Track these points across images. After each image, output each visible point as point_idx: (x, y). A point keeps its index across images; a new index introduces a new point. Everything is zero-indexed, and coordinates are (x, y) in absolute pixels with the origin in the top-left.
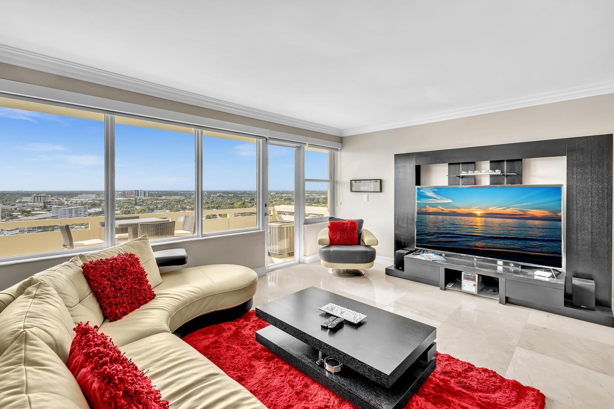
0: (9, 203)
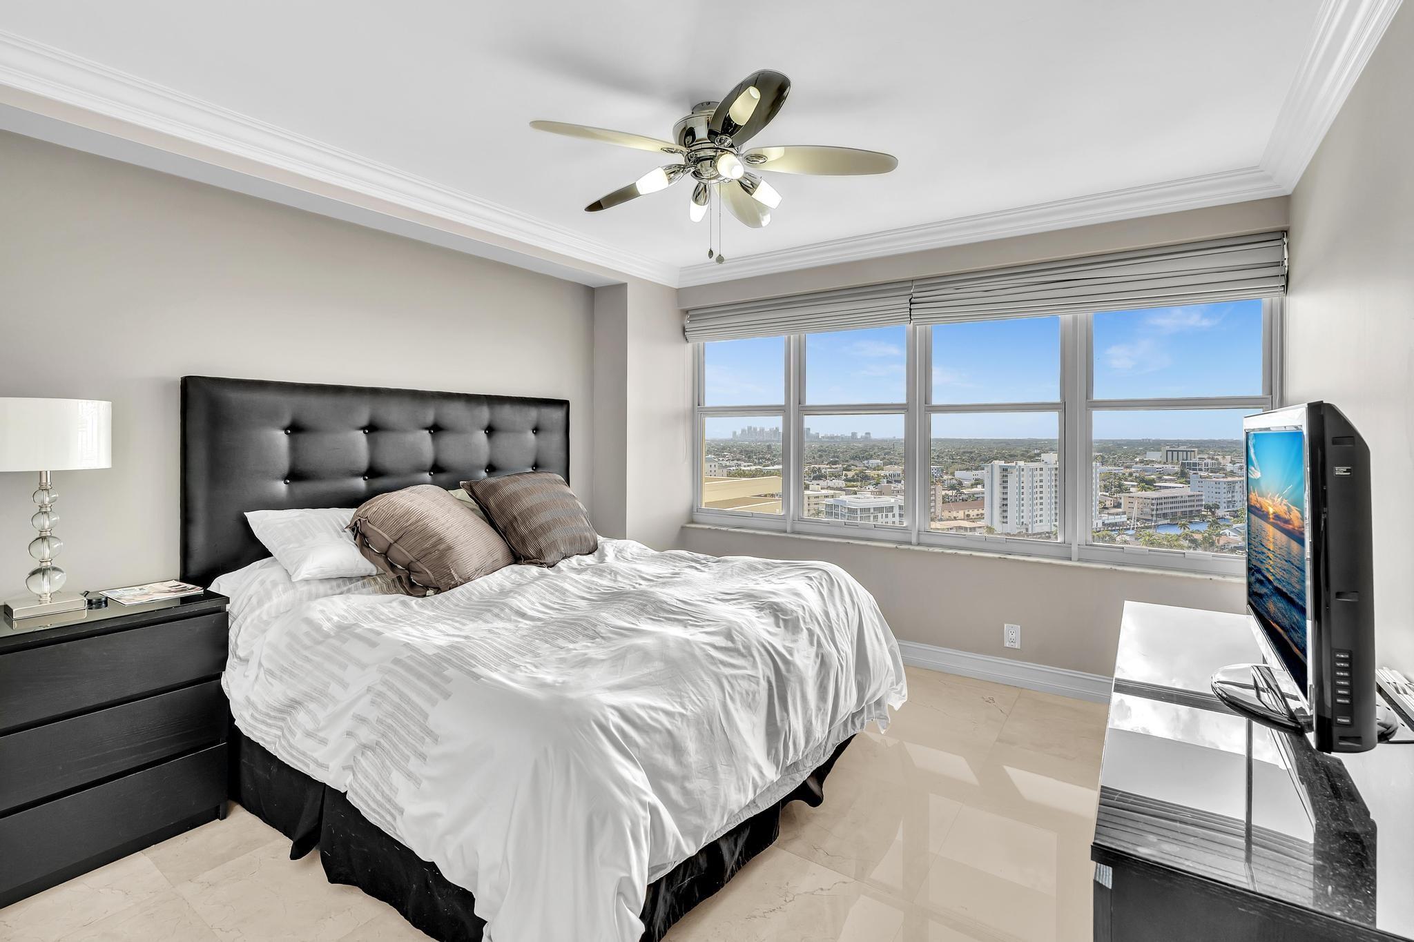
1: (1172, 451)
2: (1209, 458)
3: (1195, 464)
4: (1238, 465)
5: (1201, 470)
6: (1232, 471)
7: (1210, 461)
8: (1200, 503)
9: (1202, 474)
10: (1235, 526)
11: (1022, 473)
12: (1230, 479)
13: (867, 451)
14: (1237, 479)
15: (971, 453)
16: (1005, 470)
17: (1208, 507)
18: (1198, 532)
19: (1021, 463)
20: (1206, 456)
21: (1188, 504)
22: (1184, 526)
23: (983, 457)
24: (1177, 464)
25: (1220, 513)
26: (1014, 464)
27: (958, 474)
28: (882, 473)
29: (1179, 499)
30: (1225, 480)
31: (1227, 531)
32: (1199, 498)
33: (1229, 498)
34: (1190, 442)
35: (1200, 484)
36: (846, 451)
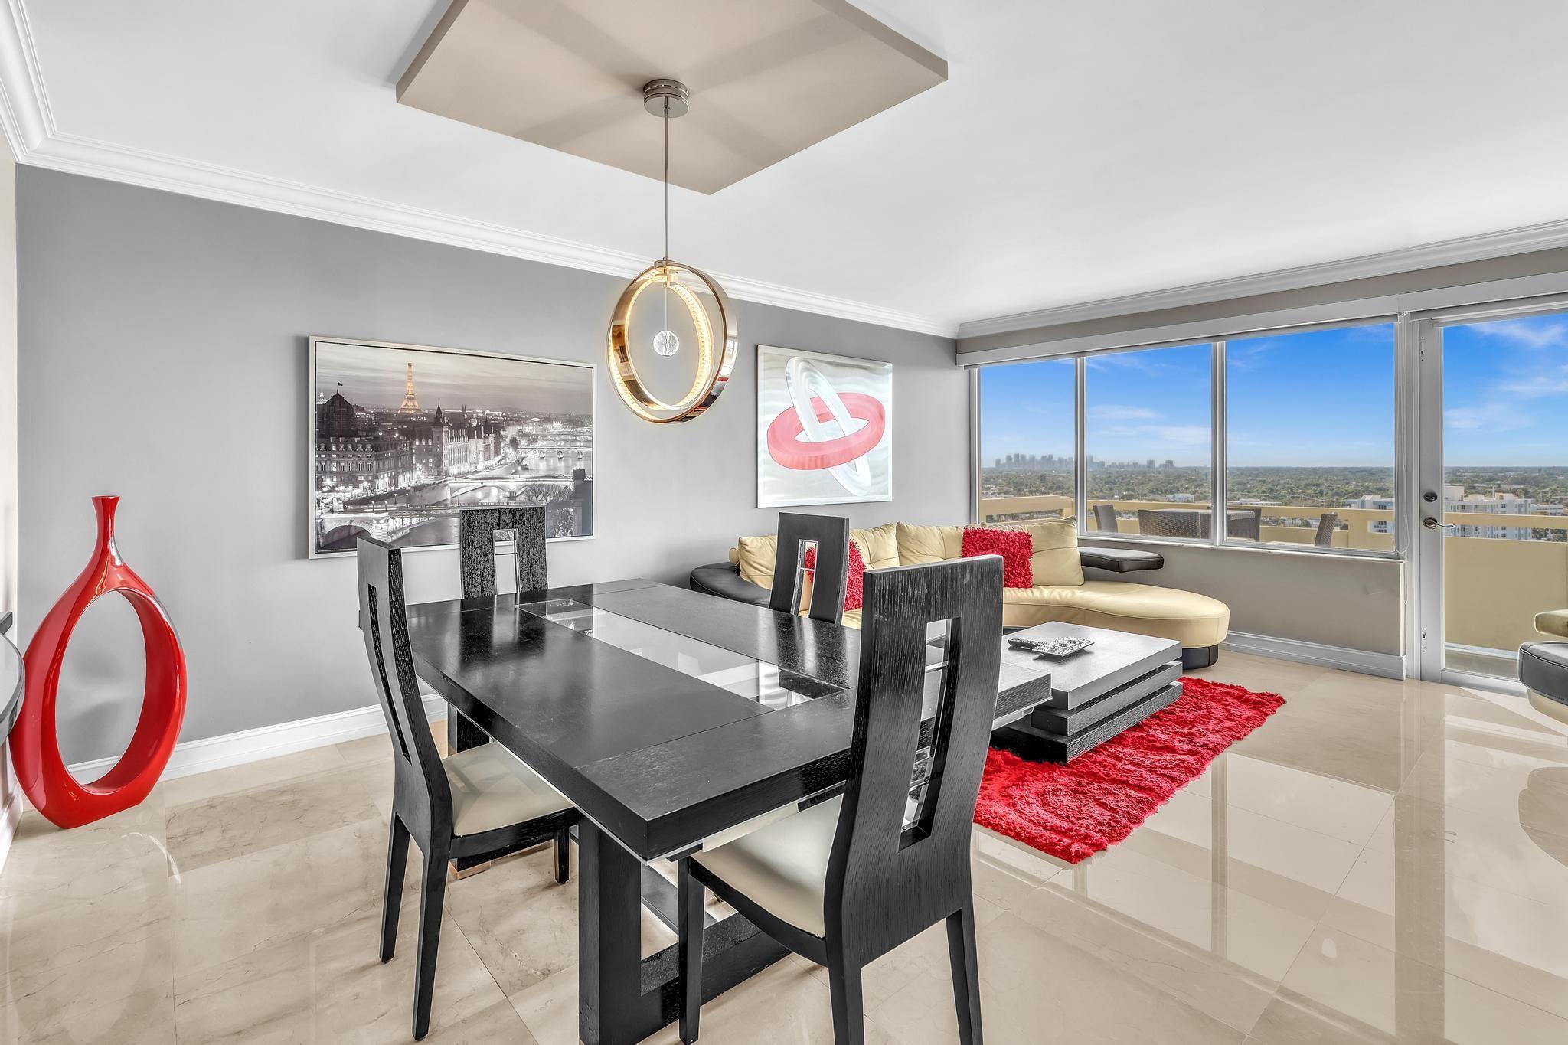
0: (1561, 499)
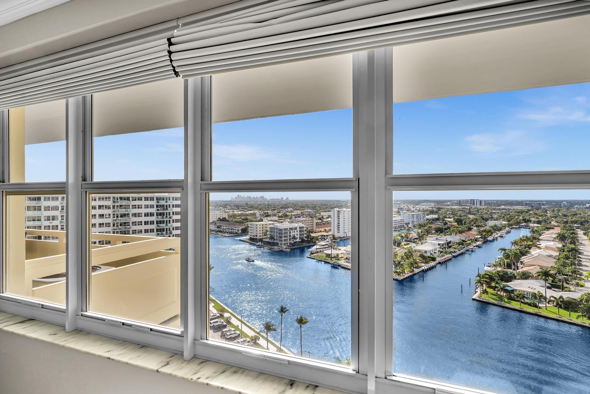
1: (395, 204)
2: (406, 206)
3: (402, 208)
4: (415, 208)
5: (404, 210)
6: (413, 211)
7: (406, 207)
8: (403, 222)
9: (405, 212)
10: (414, 230)
11: (345, 213)
12: (413, 213)
13: (287, 205)
14: (415, 213)
15: (327, 205)
16: (339, 212)
17: (406, 224)
18: (403, 233)
19: (344, 209)
20: (405, 205)
21: (400, 223)
22: (399, 231)
23: (331, 207)
24: (396, 208)
25: (410, 226)
26: (342, 209)
27: (322, 214)
28: (293, 214)
29: (397, 221)
30: (411, 214)
31: (412, 232)
32: (404, 220)
33: (412, 220)
34: (401, 200)
35: (404, 215)
36: (279, 205)
